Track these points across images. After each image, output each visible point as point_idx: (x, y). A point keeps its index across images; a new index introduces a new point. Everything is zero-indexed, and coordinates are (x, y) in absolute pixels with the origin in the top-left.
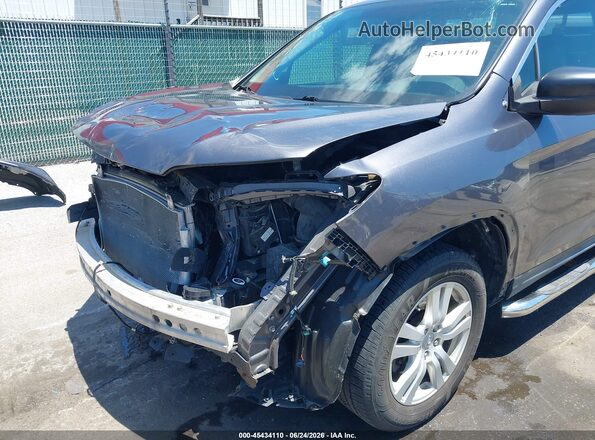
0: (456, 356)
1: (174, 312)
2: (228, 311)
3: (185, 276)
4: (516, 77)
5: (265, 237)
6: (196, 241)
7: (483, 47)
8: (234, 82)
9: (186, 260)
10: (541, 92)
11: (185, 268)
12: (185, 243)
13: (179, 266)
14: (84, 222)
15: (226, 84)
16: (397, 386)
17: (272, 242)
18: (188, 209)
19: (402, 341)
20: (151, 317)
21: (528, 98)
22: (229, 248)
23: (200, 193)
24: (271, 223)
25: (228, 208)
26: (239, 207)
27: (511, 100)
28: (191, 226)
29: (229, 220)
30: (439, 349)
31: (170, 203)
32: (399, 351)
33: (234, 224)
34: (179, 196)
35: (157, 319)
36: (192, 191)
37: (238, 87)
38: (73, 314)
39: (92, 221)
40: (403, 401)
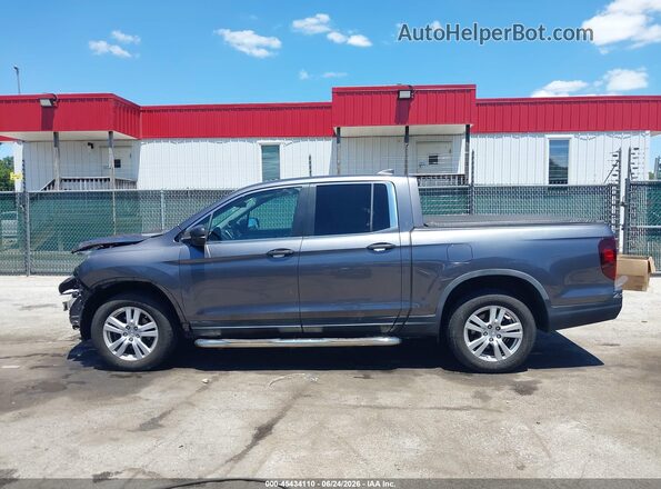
19: (111, 325)
40: (115, 353)
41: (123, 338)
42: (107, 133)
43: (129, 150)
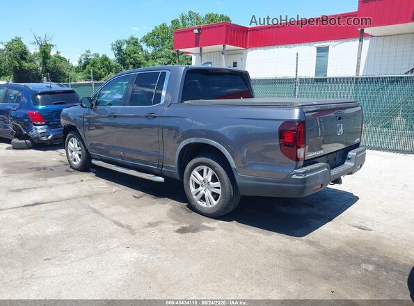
42: (222, 46)
43: (241, 56)
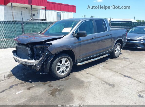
0: (68, 70)
1: (28, 61)
2: (34, 61)
3: (29, 57)
4: (74, 32)
5: (40, 52)
6: (31, 53)
7: (71, 28)
8: (39, 33)
9: (29, 55)
10: (78, 34)
11: (29, 56)
12: (29, 53)
13: (28, 56)
14: (14, 53)
15: (38, 33)
16: (58, 72)
17: (41, 53)
18: (30, 49)
19: (58, 65)
20: (25, 63)
21: (76, 35)
22: (35, 54)
23: (31, 47)
24: (41, 51)
25: (35, 49)
26: (37, 48)
27: (74, 35)
28: (30, 51)
29: (35, 50)
30: (65, 68)
31: (27, 48)
32: (57, 67)
33: (36, 51)
34: (29, 47)
35: (25, 62)
36: (30, 46)
37: (40, 33)
38: (12, 69)
39: (16, 53)
40: (59, 74)
41: (61, 68)
